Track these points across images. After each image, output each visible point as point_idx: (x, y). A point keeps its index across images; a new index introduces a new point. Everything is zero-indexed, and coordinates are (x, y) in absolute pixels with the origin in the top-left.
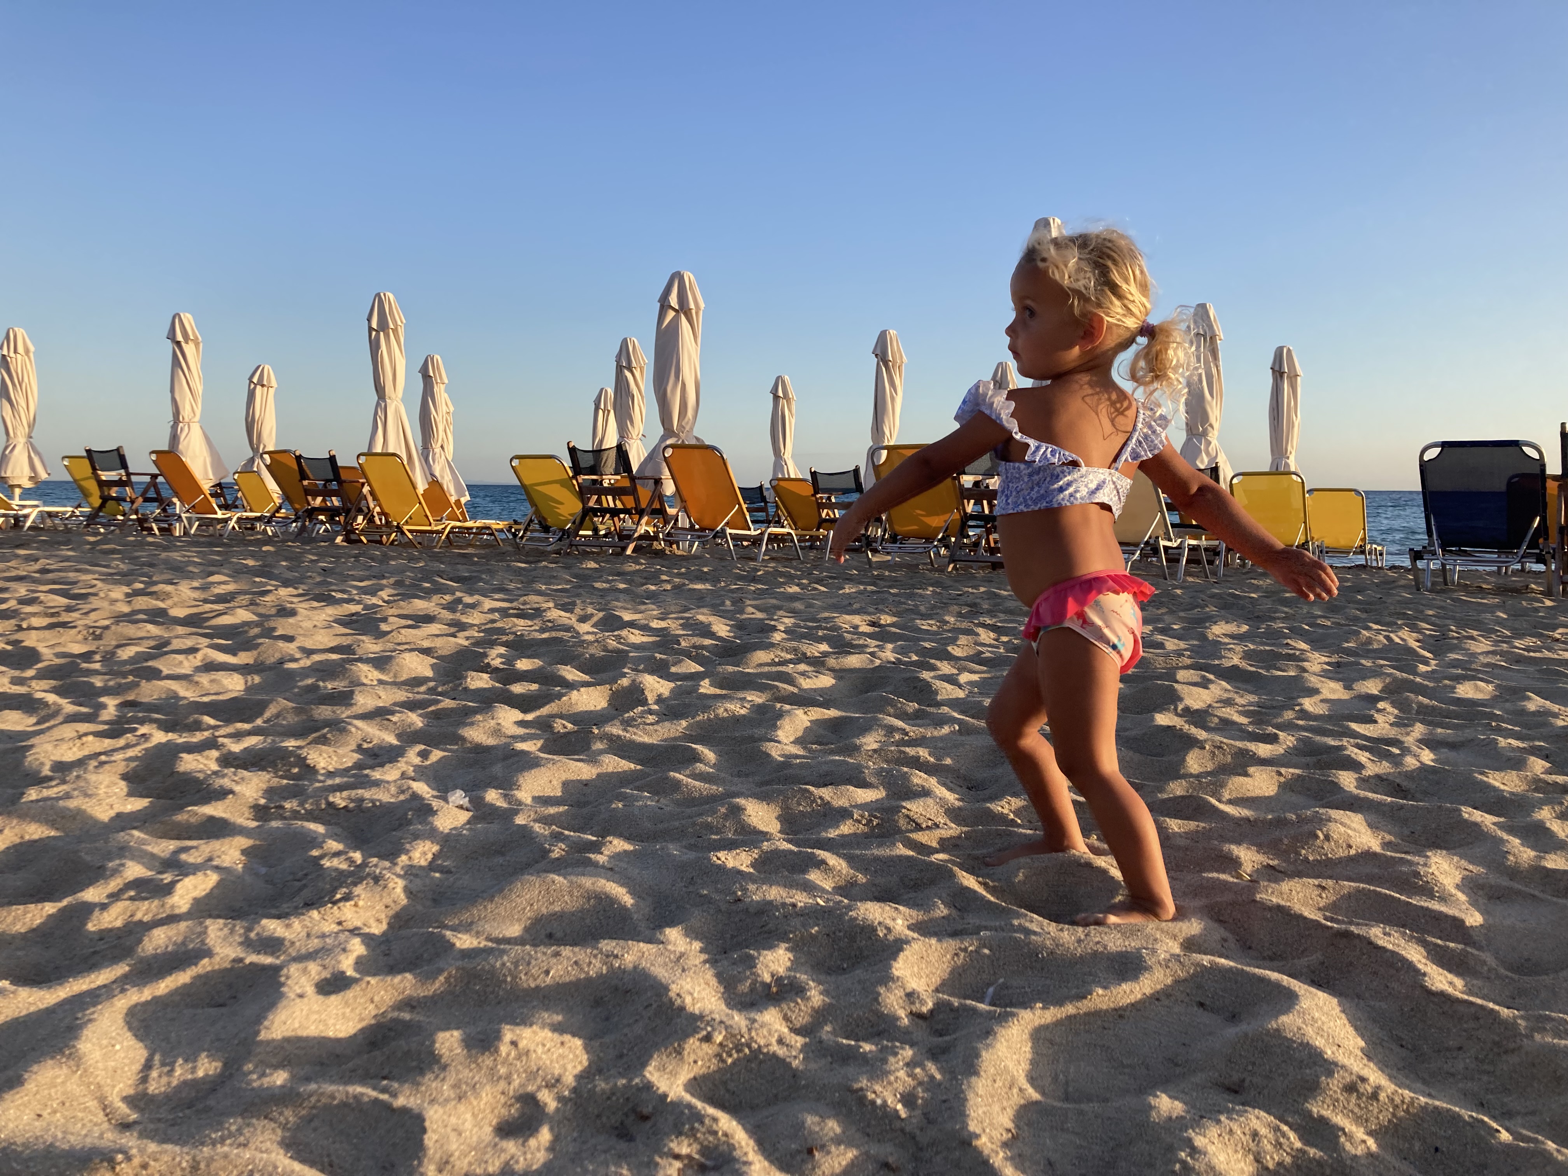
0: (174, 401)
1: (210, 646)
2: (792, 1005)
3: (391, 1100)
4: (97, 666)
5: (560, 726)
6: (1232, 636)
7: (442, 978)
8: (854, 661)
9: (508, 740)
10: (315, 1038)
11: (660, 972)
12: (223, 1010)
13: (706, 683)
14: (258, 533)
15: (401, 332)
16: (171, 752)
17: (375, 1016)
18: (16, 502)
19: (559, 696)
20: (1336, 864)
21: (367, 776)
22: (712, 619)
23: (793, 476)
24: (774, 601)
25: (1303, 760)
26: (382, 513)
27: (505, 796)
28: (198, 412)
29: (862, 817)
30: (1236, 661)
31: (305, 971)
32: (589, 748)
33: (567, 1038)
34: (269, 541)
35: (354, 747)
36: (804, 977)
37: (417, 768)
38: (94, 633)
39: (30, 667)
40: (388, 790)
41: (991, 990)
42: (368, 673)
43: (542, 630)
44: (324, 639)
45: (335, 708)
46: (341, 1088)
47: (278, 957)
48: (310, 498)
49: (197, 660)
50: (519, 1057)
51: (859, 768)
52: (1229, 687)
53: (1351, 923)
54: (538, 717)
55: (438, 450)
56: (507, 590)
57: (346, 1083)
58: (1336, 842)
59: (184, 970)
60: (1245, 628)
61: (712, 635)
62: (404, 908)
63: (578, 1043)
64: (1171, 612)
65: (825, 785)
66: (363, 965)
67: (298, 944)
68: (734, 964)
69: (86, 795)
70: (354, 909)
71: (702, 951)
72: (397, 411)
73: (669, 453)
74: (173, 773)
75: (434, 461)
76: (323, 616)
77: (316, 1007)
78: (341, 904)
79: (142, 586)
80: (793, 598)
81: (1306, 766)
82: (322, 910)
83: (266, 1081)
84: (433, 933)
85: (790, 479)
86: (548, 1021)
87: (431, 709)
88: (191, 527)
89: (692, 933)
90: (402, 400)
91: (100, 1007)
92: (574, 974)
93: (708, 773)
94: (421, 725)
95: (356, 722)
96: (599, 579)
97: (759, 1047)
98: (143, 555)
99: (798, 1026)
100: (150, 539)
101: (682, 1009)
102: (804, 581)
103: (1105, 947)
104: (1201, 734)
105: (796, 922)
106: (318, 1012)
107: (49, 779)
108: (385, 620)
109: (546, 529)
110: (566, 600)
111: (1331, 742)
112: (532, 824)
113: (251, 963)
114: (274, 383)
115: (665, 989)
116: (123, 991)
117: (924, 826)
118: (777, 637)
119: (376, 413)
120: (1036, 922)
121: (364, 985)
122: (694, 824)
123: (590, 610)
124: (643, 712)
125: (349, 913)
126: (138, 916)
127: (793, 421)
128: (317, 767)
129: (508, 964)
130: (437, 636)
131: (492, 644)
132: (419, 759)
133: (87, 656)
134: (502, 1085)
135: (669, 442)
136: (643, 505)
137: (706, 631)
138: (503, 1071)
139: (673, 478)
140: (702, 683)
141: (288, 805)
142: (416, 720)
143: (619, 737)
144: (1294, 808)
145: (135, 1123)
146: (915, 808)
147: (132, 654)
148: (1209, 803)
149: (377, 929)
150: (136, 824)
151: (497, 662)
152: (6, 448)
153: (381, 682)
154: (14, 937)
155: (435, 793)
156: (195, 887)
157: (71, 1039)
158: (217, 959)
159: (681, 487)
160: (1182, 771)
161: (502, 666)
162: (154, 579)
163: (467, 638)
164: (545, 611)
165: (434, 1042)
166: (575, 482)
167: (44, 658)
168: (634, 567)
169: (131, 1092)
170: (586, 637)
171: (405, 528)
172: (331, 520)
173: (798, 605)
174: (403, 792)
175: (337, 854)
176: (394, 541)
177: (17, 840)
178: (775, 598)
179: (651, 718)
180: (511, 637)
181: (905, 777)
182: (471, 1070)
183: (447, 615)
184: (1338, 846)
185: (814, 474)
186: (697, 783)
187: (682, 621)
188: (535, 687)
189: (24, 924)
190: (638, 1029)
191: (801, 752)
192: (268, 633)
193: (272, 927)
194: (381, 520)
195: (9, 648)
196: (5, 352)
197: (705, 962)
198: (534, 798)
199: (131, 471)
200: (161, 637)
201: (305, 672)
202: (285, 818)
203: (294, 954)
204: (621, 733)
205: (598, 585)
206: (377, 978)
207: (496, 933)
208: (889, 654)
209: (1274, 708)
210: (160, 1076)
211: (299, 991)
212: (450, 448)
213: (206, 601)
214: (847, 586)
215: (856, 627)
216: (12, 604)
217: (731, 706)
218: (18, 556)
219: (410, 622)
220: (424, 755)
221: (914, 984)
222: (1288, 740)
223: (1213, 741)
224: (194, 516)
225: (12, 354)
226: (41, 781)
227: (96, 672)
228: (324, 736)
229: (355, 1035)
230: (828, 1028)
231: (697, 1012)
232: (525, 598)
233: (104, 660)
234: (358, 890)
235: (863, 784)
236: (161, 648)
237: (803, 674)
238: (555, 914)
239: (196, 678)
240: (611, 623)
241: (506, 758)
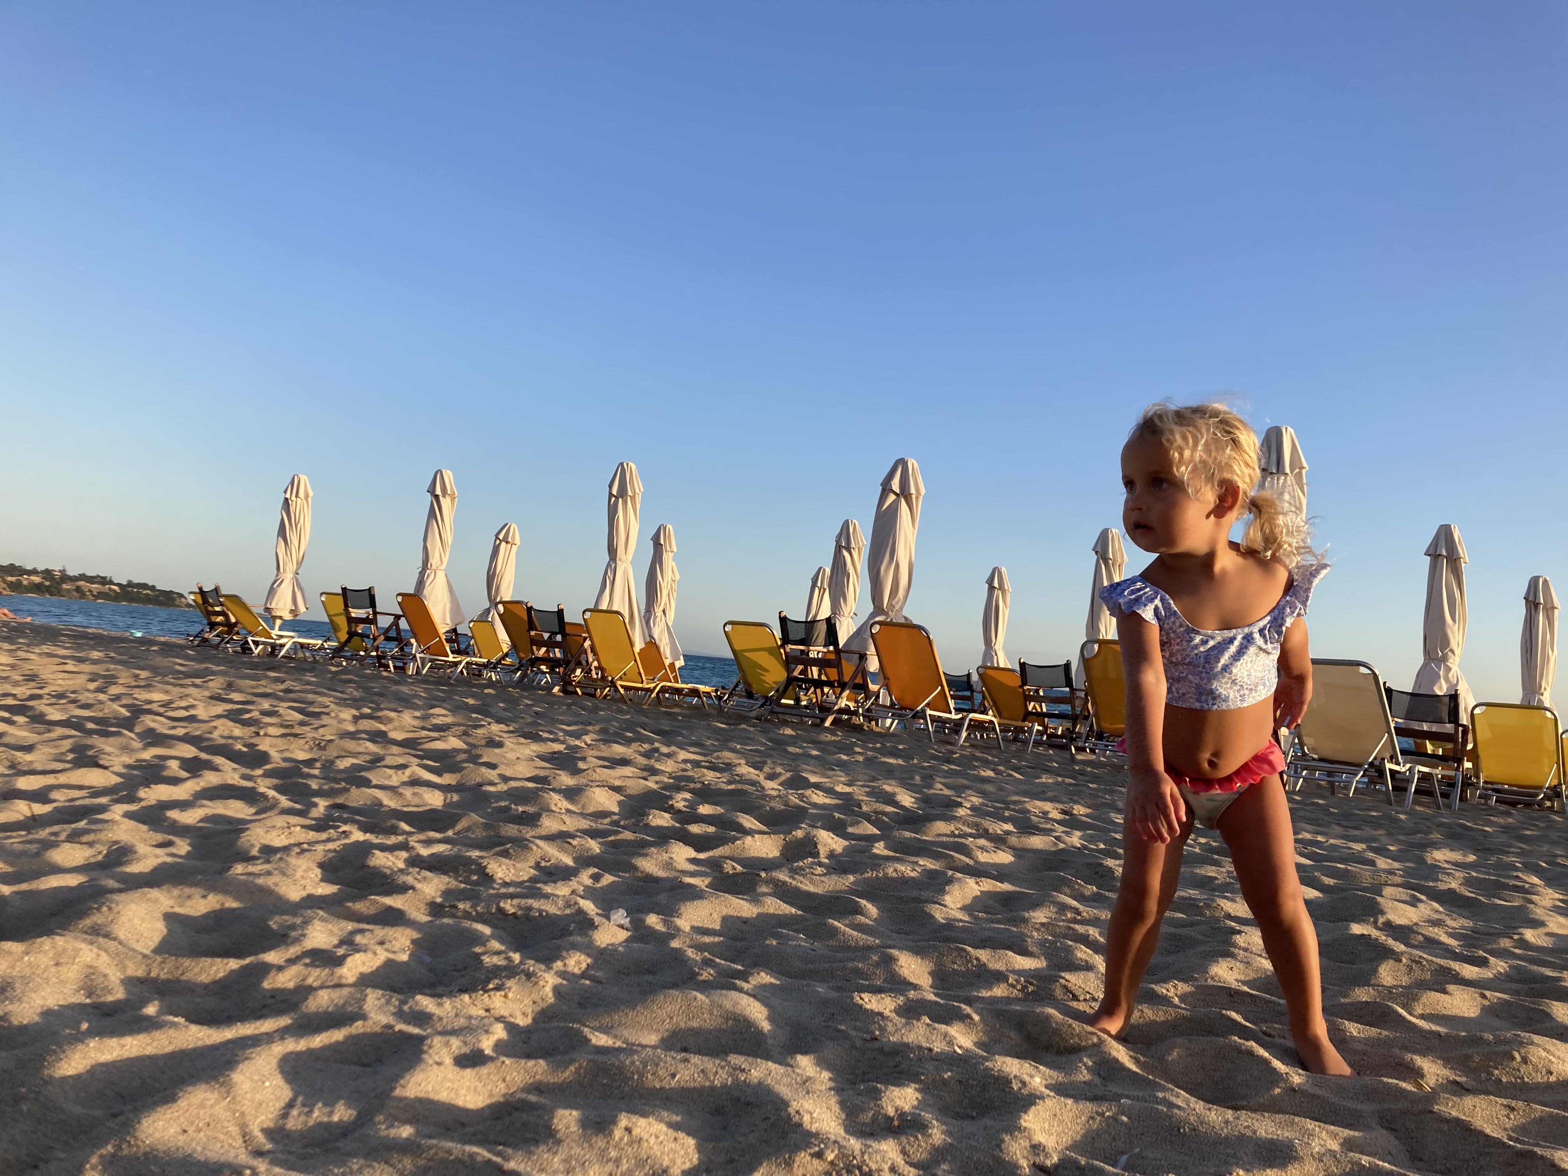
0: (425, 548)
1: (419, 765)
2: (912, 1139)
3: (503, 1162)
4: (316, 772)
5: (729, 867)
6: (1456, 864)
7: (572, 1068)
8: (1037, 842)
9: (677, 874)
10: (444, 1104)
11: (784, 1091)
12: (368, 1069)
13: (881, 845)
14: (484, 679)
15: (638, 499)
16: (366, 849)
17: (504, 1095)
18: (275, 632)
19: (734, 840)
20: (1532, 1089)
21: (539, 889)
22: (898, 790)
23: (1002, 665)
24: (965, 782)
25: (1514, 986)
26: (600, 668)
27: (665, 922)
28: (445, 560)
29: (1018, 981)
30: (1454, 885)
31: (447, 1044)
32: (755, 890)
33: (681, 1135)
34: (491, 684)
35: (532, 864)
36: (928, 1116)
37: (587, 888)
38: (319, 744)
39: (259, 767)
40: (556, 904)
41: (1124, 1158)
42: (558, 802)
43: (729, 782)
44: (524, 770)
45: (521, 827)
46: (459, 1146)
47: (425, 1030)
48: (534, 648)
49: (406, 775)
50: (631, 1143)
51: (1022, 937)
52: (1441, 909)
53: (1538, 1145)
54: (711, 857)
55: (659, 613)
56: (703, 745)
57: (465, 1143)
58: (1535, 1067)
59: (339, 1029)
60: (1472, 858)
61: (896, 804)
62: (551, 1006)
63: (691, 1142)
64: (1389, 834)
65: (984, 948)
66: (500, 1047)
67: (445, 1020)
68: (859, 1095)
69: (284, 874)
70: (503, 999)
71: (830, 1079)
72: (625, 572)
73: (876, 629)
74: (364, 866)
75: (654, 625)
76: (528, 751)
77: (450, 1076)
78: (492, 993)
79: (369, 711)
80: (987, 780)
81: (1517, 993)
82: (474, 995)
83: (393, 1132)
84: (572, 1028)
85: (998, 669)
86: (667, 1120)
87: (610, 839)
88: (423, 668)
89: (823, 1063)
90: (631, 562)
91: (258, 1049)
92: (700, 1081)
93: (867, 925)
94: (598, 851)
95: (538, 842)
96: (794, 744)
97: (870, 1170)
98: (376, 686)
99: (916, 1160)
100: (385, 674)
101: (799, 1125)
102: (1000, 768)
103: (1255, 1132)
104: (1399, 947)
105: (930, 1066)
106: (451, 1081)
107: (255, 858)
108: (584, 759)
109: (750, 695)
110: (757, 759)
111: (1549, 972)
112: (686, 948)
113: (400, 1031)
114: (518, 541)
115: (786, 1104)
116: (282, 1039)
117: (1081, 998)
118: (961, 812)
119: (606, 573)
120: (1181, 1098)
121: (499, 1064)
122: (844, 968)
123: (779, 770)
124: (812, 863)
125: (497, 1002)
126: (309, 981)
127: (1007, 612)
128: (495, 877)
129: (638, 1063)
130: (629, 777)
131: (679, 789)
132: (591, 880)
133: (309, 763)
134: (610, 1167)
135: (877, 619)
136: (846, 678)
137: (890, 799)
138: (613, 1154)
139: (878, 655)
140: (876, 845)
141: (461, 906)
142: (594, 846)
143: (784, 883)
144: (1492, 1030)
145: (269, 1152)
146: (1074, 979)
147: (348, 765)
148: (1396, 1012)
149: (522, 1021)
150: (323, 905)
151: (680, 805)
152: (275, 581)
153: (568, 811)
154: (196, 985)
155: (600, 912)
156: (364, 963)
157: (227, 1070)
158: (370, 1022)
159: (885, 664)
160: (1373, 982)
161: (684, 809)
162: (382, 706)
163: (657, 783)
164: (735, 766)
165: (552, 1118)
166: (782, 651)
167: (272, 760)
168: (830, 737)
169: (271, 1125)
170: (770, 792)
171: (619, 683)
172: (552, 671)
173: (989, 788)
174: (569, 906)
175: (498, 953)
176: (606, 695)
177: (218, 907)
178: (968, 779)
179: (819, 870)
180: (699, 786)
181: (1069, 950)
182: (583, 1149)
183: (642, 761)
184: (1536, 1069)
185: (1023, 665)
186: (855, 933)
187: (868, 790)
188: (711, 829)
189: (209, 975)
190: (752, 1139)
191: (967, 918)
192: (474, 759)
193: (426, 1003)
194: (597, 674)
195: (245, 749)
196: (288, 496)
197: (830, 1089)
198: (692, 928)
199: (378, 610)
200: (376, 754)
201: (500, 796)
202: (457, 917)
203: (439, 1029)
204: (787, 879)
205: (791, 749)
206: (512, 1060)
207: (633, 1039)
208: (1075, 839)
209: (1490, 935)
210: (299, 1115)
211: (437, 1058)
212: (671, 615)
213: (423, 728)
214: (1044, 776)
215: (1045, 813)
216: (255, 714)
217: (901, 868)
218: (267, 677)
219: (606, 764)
220: (596, 878)
221: (1040, 1138)
222: (1499, 966)
223: (1411, 954)
224: (428, 656)
225: (293, 498)
226: (247, 859)
227: (315, 777)
228: (507, 851)
229: (483, 1109)
230: (945, 1167)
231: (814, 1130)
232: (719, 753)
233: (324, 767)
234: (510, 983)
235: (1024, 952)
236: (376, 761)
237: (982, 848)
238: (693, 1029)
239: (401, 790)
240: (797, 783)
241: (672, 889)
